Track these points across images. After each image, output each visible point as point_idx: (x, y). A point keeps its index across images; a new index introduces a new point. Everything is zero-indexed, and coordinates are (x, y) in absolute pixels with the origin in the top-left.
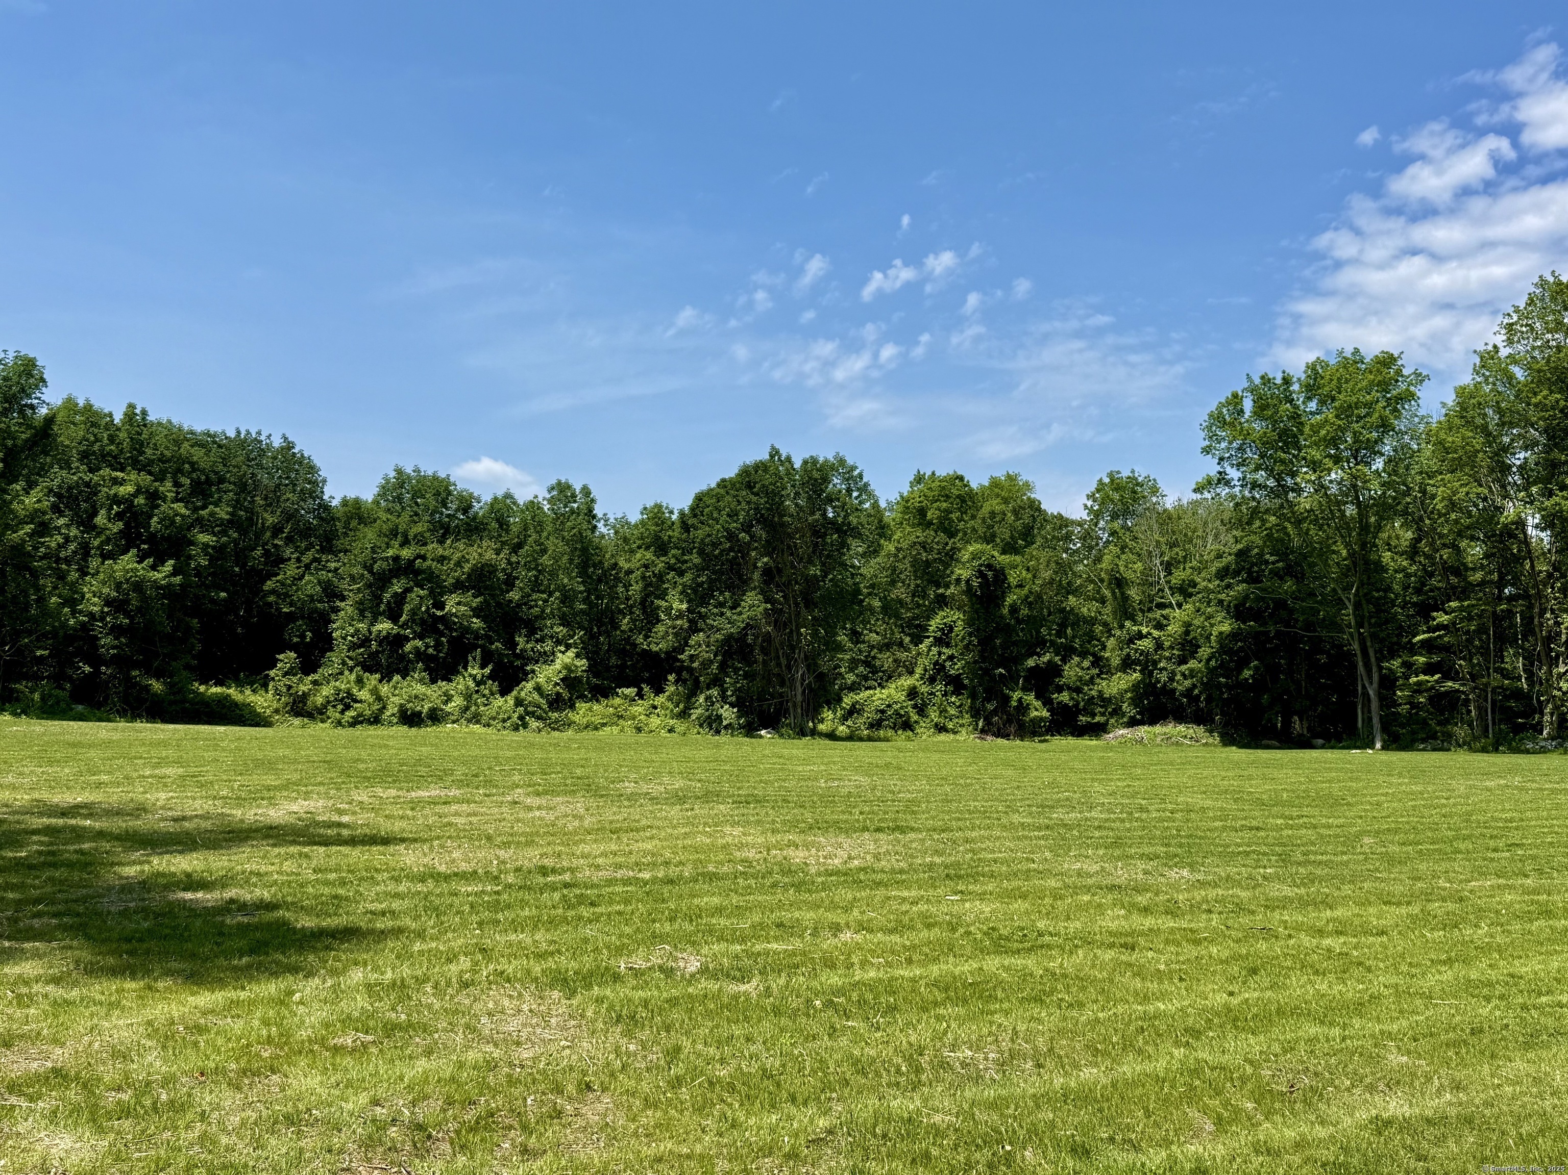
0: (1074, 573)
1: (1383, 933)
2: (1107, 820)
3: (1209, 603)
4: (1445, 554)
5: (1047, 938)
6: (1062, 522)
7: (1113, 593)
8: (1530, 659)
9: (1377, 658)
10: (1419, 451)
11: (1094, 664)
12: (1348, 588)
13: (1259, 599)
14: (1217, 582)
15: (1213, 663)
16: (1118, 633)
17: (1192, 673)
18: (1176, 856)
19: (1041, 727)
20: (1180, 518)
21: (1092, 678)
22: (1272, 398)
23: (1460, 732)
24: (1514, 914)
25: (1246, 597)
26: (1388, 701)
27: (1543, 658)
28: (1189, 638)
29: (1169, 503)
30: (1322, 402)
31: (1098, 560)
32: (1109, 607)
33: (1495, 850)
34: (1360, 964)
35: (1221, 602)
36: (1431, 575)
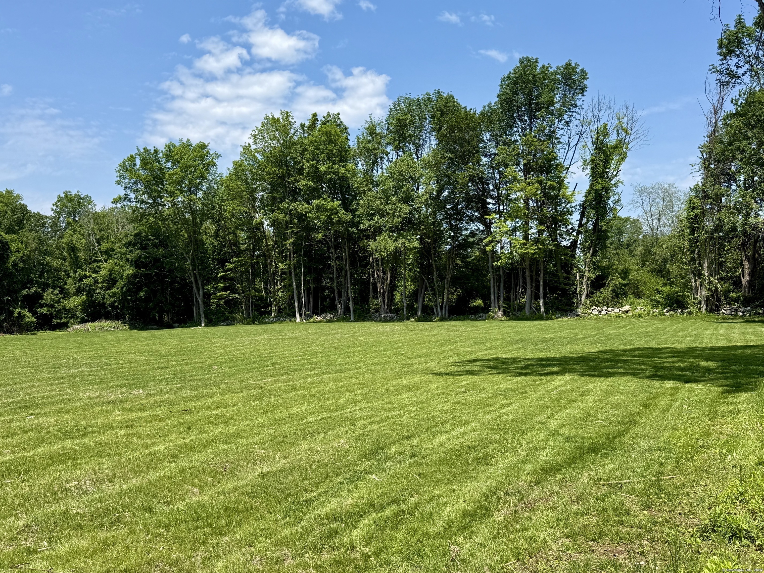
0: (47, 244)
1: (235, 405)
2: (91, 371)
3: (122, 259)
4: (231, 237)
5: (90, 429)
6: (40, 217)
7: (70, 255)
8: (266, 284)
9: (202, 285)
10: (218, 189)
11: (60, 292)
12: (188, 253)
13: (146, 257)
14: (125, 249)
15: (124, 289)
16: (74, 275)
17: (114, 294)
18: (133, 384)
19: (32, 327)
20: (104, 217)
21: (60, 299)
22: (149, 159)
23: (238, 316)
24: (283, 391)
25: (140, 257)
26: (207, 304)
27: (272, 282)
28: (112, 277)
29: (98, 208)
30: (173, 163)
31: (61, 237)
32: (68, 262)
33: (267, 366)
34: (231, 419)
35: (127, 259)
36: (224, 246)
